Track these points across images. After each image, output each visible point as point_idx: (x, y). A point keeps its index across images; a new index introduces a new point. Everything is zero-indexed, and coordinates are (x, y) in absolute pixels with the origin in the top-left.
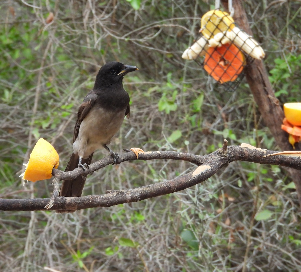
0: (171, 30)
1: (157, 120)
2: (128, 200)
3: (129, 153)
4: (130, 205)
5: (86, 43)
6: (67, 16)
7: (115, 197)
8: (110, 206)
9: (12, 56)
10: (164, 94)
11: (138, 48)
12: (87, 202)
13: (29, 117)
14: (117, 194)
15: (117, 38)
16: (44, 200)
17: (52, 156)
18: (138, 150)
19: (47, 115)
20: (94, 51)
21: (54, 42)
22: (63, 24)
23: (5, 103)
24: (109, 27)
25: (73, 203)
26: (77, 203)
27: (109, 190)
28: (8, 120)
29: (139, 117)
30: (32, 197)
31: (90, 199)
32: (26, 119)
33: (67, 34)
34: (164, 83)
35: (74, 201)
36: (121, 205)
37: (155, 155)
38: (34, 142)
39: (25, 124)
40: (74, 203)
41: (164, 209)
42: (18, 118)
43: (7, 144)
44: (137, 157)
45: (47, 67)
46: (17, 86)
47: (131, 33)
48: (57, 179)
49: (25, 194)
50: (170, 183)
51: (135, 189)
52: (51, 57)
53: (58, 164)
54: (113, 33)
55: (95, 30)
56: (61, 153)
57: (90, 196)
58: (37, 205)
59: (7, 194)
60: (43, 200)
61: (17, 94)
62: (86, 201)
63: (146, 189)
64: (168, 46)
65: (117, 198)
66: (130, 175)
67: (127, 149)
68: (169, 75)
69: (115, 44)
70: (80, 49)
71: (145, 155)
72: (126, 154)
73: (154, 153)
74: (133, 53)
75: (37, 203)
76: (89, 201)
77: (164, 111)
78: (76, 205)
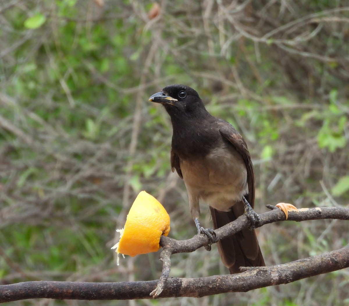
0: (334, 27)
1: (317, 161)
2: (274, 281)
3: (274, 210)
4: (278, 290)
5: (207, 47)
6: (178, 8)
7: (254, 277)
8: (246, 291)
9: (98, 68)
10: (326, 123)
11: (285, 53)
12: (213, 286)
13: (125, 161)
14: (258, 272)
15: (255, 39)
16: (148, 283)
17: (159, 218)
18: (287, 206)
19: (151, 157)
20: (220, 60)
21: (160, 47)
22: (172, 20)
23: (88, 139)
24: (242, 22)
25: (191, 287)
26: (198, 288)
27: (245, 267)
28: (93, 165)
29: (289, 157)
30: (132, 280)
31: (217, 280)
32: (120, 163)
33: (180, 35)
34: (325, 106)
35: (194, 284)
36: (263, 288)
37: (314, 213)
38: (132, 198)
39: (118, 170)
40: (194, 287)
41: (327, 294)
42: (108, 162)
43: (91, 201)
44: (287, 217)
45: (150, 85)
46: (105, 113)
47: (275, 32)
48: (167, 251)
49: (121, 275)
50: (337, 255)
51: (284, 265)
52: (157, 69)
53: (168, 230)
54: (249, 32)
55: (221, 28)
56: (174, 214)
57: (217, 276)
58: (138, 292)
59: (93, 276)
60: (146, 284)
61: (105, 125)
62: (212, 283)
63: (301, 264)
64: (331, 50)
65: (258, 278)
66: (277, 244)
67: (271, 206)
68: (333, 94)
69: (251, 49)
70: (199, 58)
71: (298, 214)
72: (270, 213)
73: (311, 210)
74: (278, 62)
75: (138, 288)
76: (216, 283)
77: (327, 148)
78: (197, 291)
